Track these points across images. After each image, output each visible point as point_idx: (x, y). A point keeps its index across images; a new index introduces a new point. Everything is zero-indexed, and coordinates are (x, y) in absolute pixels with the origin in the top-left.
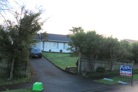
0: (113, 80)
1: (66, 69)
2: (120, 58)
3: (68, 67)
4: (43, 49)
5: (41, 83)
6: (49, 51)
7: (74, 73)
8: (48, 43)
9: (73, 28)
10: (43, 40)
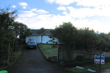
0: (84, 68)
1: (49, 58)
2: (99, 47)
3: (51, 56)
4: (41, 42)
5: (7, 71)
6: (46, 43)
7: (54, 61)
8: (45, 36)
9: (63, 23)
10: (41, 34)
